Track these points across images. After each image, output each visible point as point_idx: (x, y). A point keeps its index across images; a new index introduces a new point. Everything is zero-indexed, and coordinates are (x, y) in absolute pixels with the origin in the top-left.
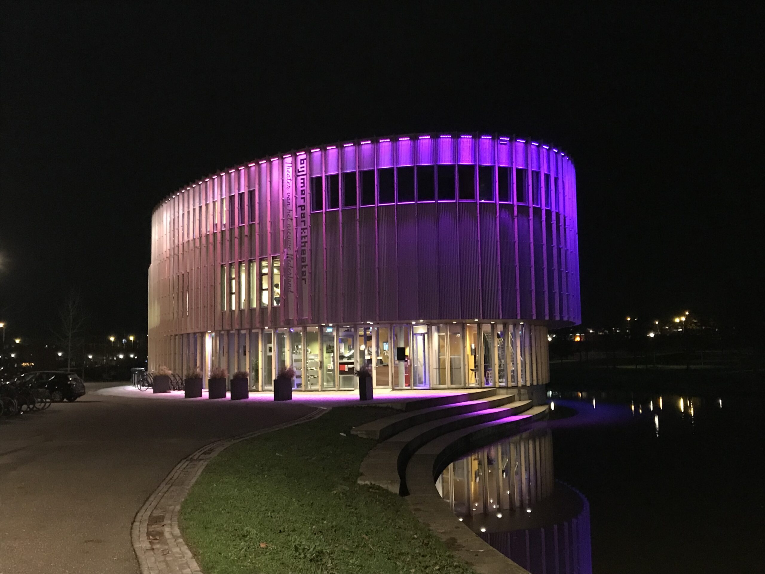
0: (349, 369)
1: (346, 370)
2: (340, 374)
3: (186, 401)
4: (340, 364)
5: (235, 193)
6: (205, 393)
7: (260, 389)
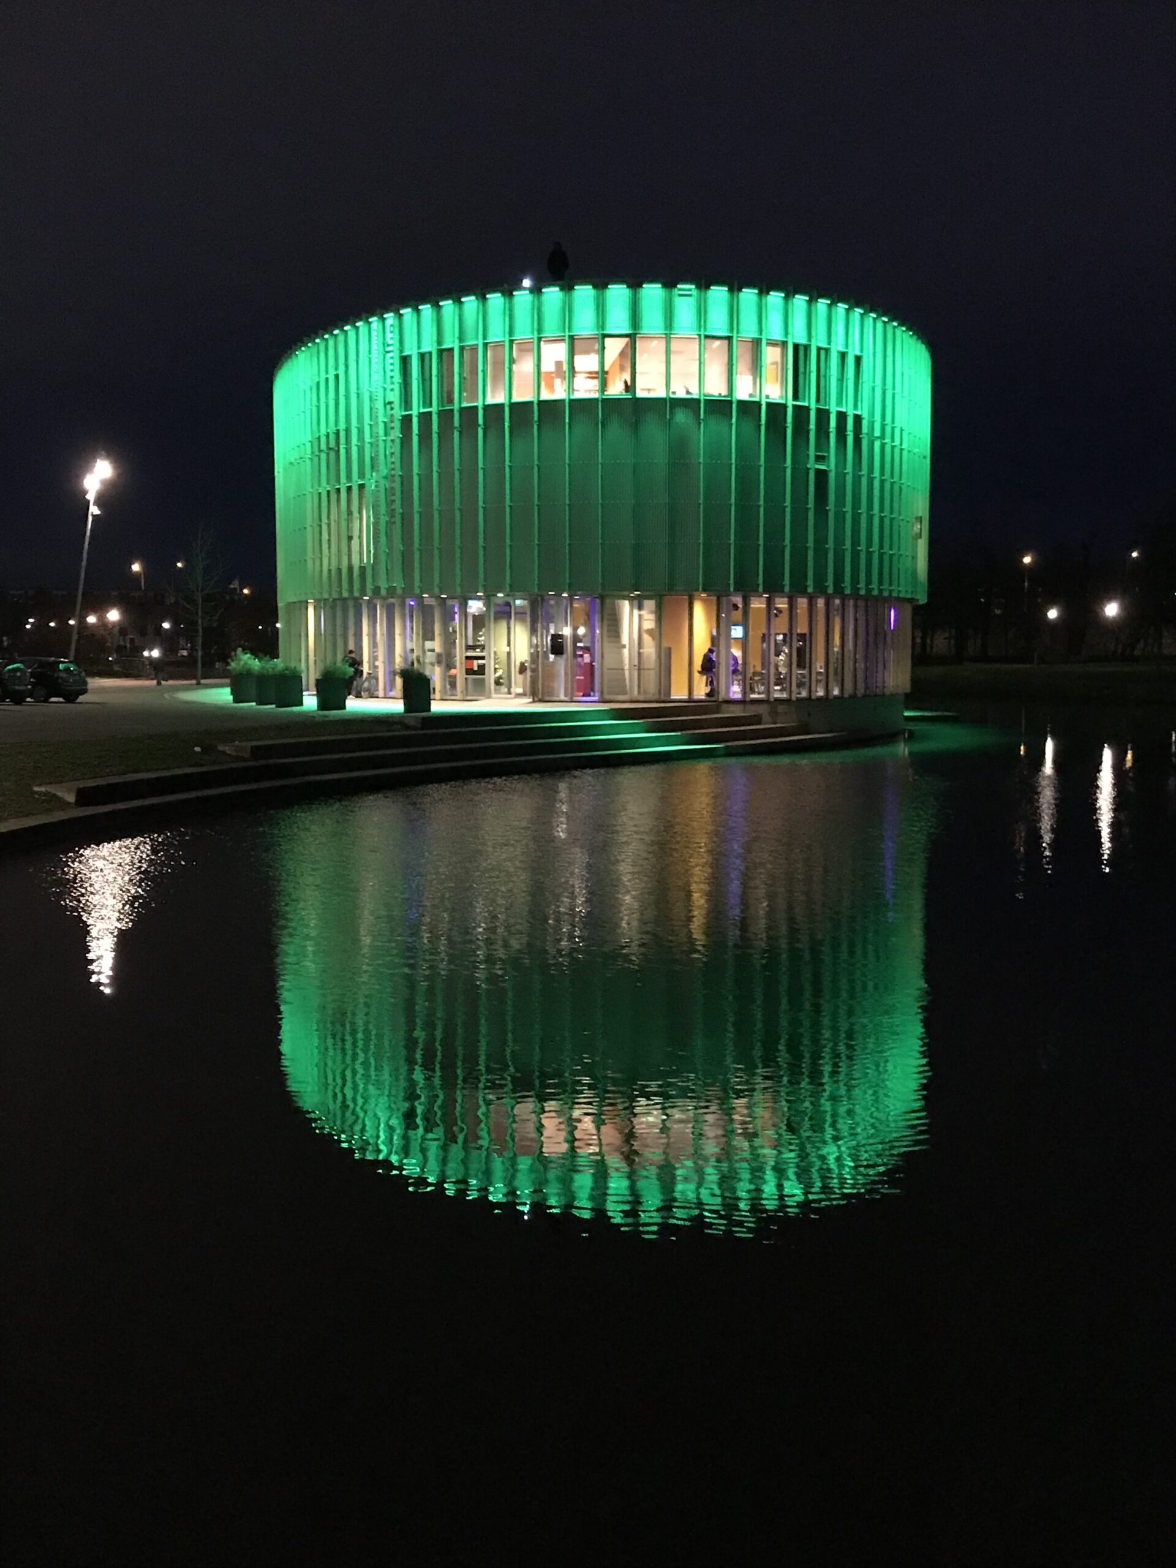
0: (479, 666)
1: (476, 668)
2: (467, 674)
4: (467, 658)
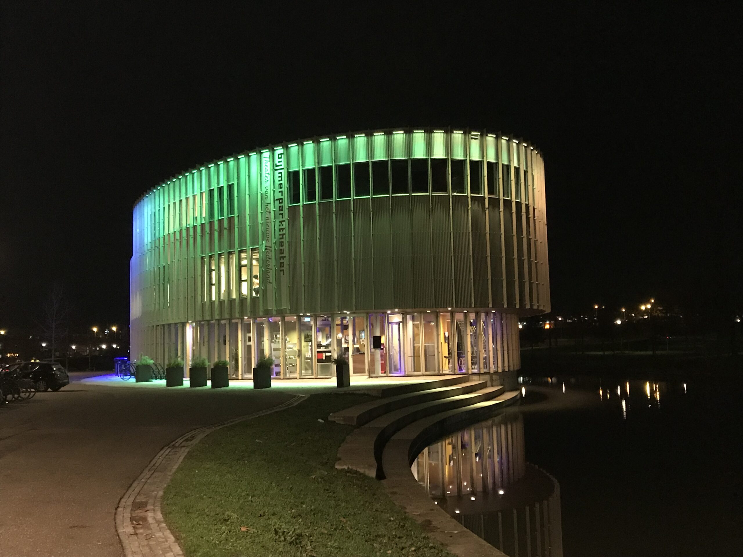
0: (326, 357)
1: (324, 358)
2: (318, 362)
3: (169, 390)
4: (318, 352)
5: (214, 186)
6: (186, 383)
7: (240, 377)
